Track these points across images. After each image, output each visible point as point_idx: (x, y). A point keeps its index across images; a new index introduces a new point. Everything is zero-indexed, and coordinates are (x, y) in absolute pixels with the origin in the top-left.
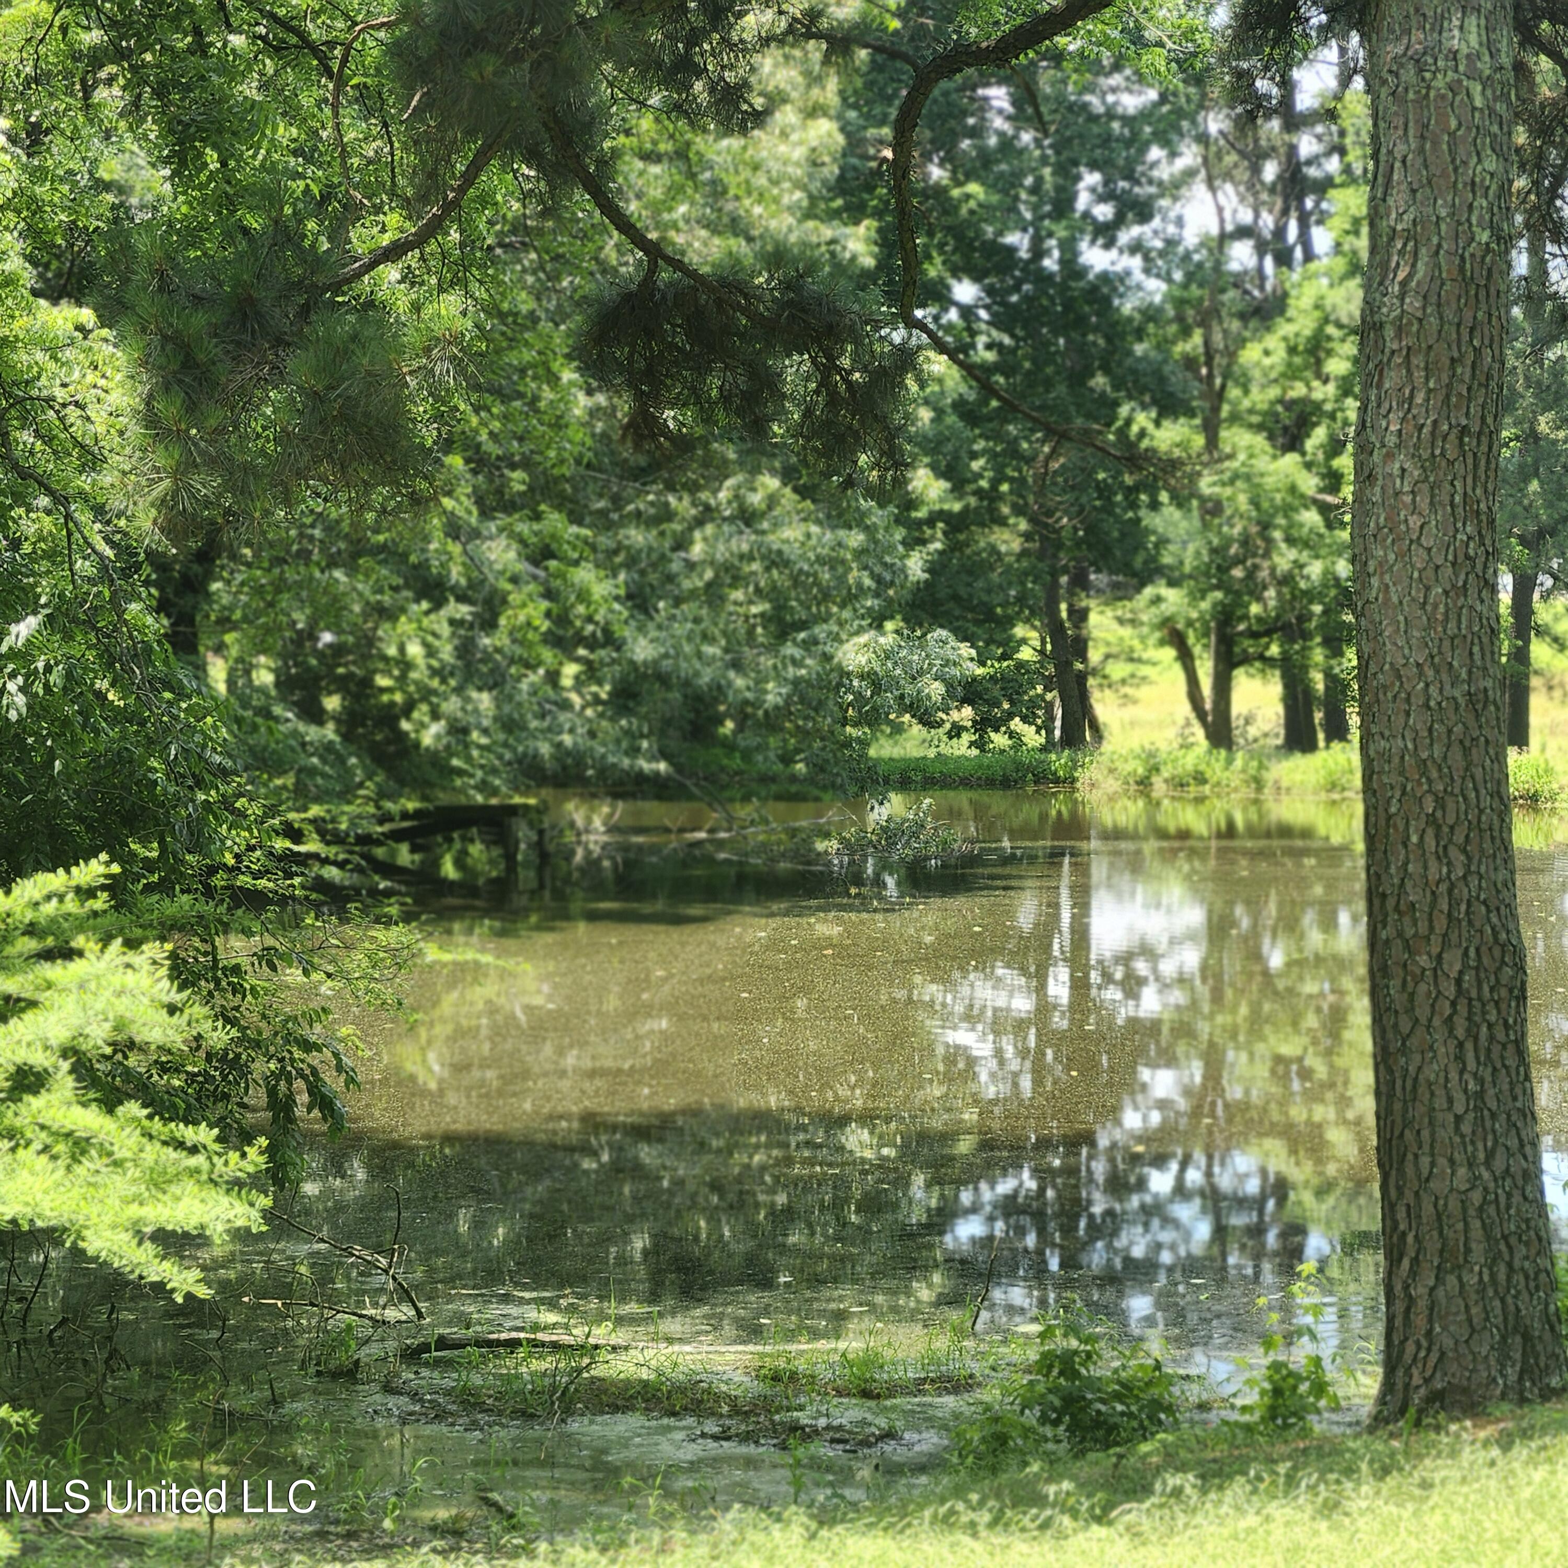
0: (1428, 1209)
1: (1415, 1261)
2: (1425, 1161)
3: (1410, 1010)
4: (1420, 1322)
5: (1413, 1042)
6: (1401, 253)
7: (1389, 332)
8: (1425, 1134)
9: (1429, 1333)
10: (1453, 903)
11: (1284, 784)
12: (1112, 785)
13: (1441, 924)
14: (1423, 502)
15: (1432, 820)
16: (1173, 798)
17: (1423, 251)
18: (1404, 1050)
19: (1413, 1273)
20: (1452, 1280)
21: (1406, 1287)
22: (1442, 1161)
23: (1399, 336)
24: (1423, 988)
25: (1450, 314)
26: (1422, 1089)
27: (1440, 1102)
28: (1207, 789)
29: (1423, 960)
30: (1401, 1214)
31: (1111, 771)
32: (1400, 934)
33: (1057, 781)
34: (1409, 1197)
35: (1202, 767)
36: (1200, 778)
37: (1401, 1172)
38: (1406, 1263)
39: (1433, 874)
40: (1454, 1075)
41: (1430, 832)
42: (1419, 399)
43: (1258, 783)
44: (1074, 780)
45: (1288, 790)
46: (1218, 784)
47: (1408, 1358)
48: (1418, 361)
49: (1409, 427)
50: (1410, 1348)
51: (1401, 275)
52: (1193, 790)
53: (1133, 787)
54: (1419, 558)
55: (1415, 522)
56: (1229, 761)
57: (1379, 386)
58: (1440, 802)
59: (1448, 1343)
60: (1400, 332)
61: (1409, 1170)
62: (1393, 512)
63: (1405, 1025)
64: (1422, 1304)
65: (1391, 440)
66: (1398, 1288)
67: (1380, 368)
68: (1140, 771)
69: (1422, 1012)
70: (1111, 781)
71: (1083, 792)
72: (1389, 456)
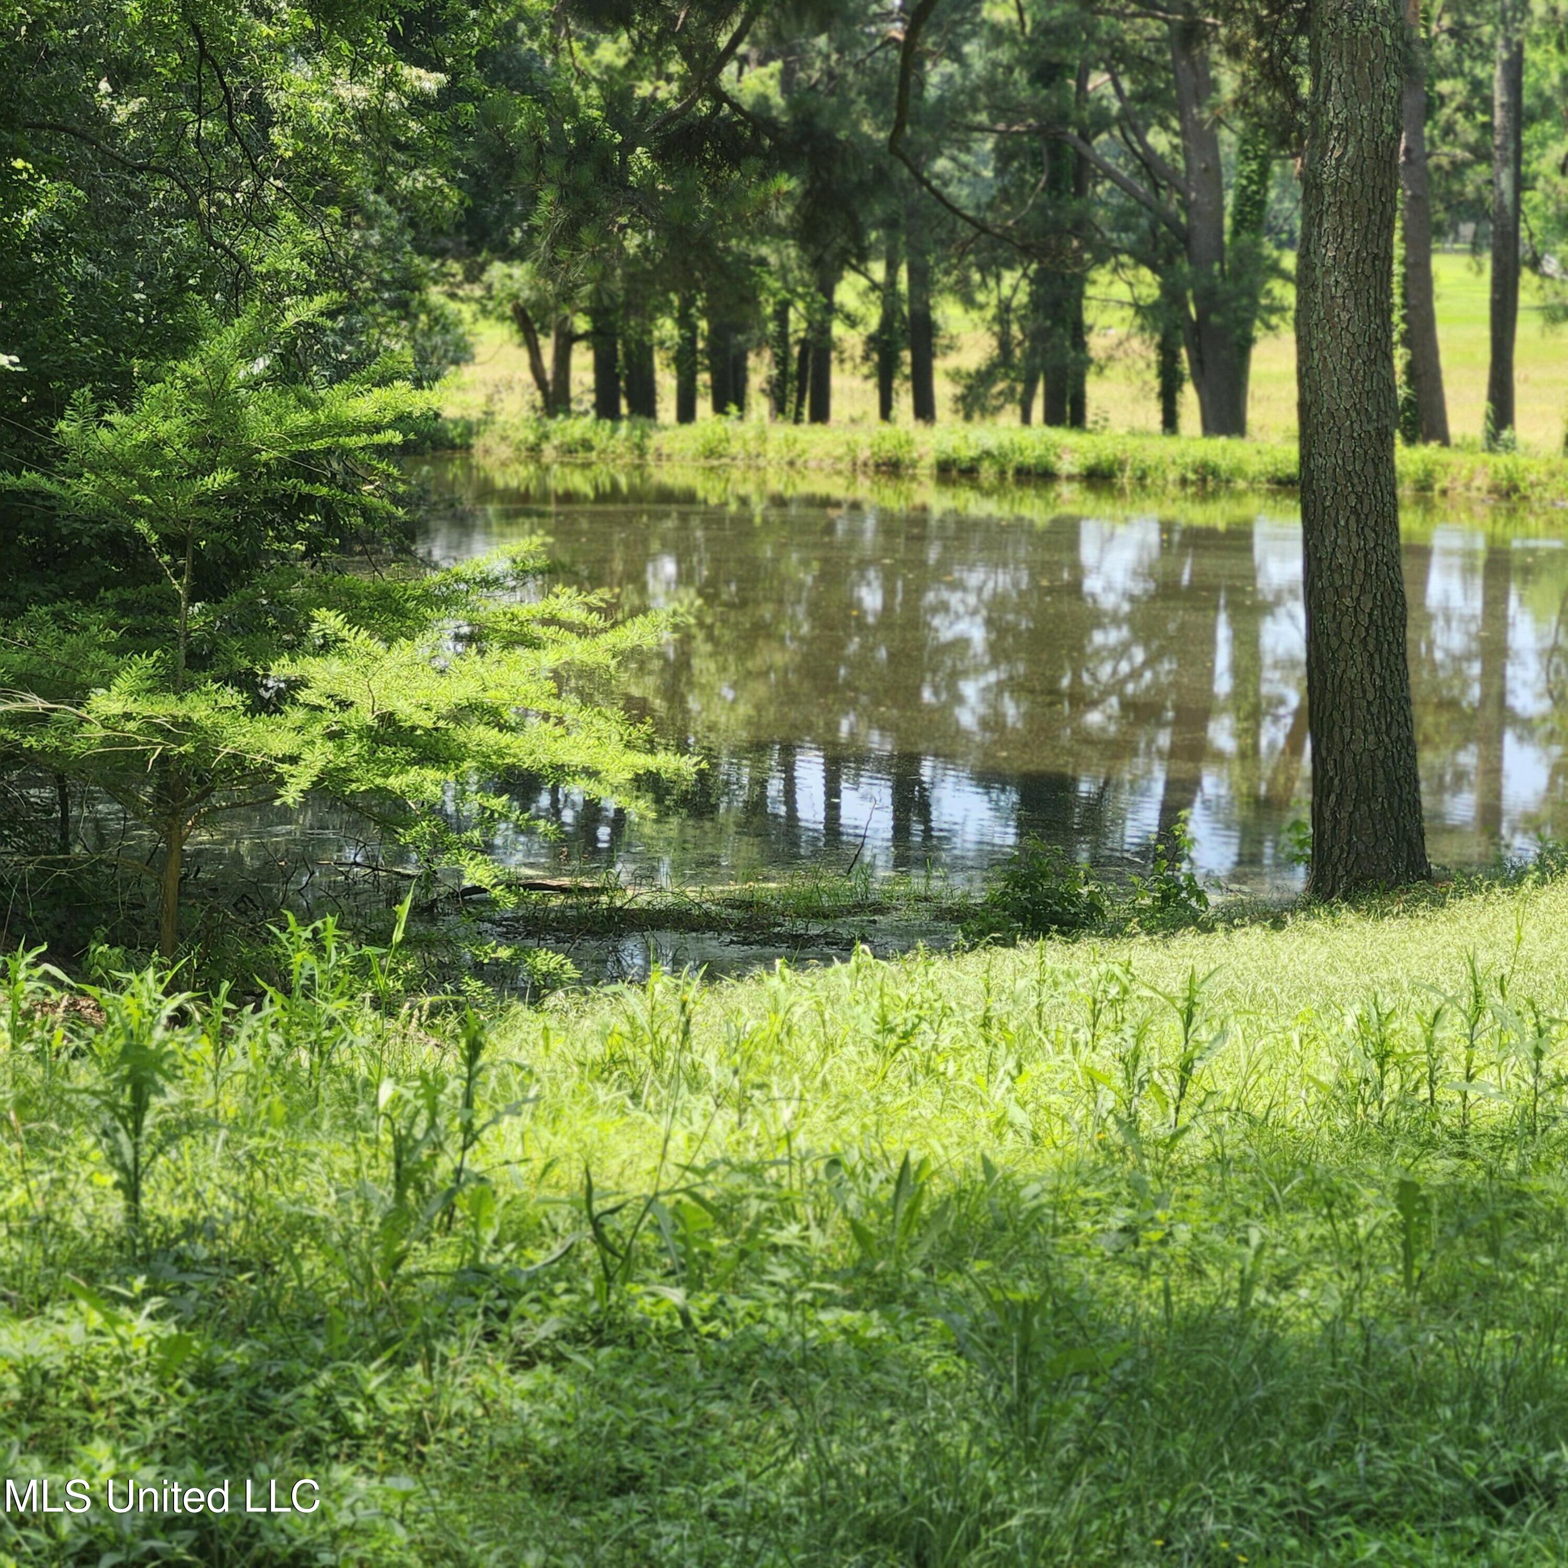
0: (1348, 761)
1: (1339, 796)
2: (1347, 731)
3: (1338, 634)
4: (1344, 834)
5: (1341, 654)
6: (1337, 139)
7: (1327, 191)
8: (1348, 714)
9: (1349, 842)
10: (1368, 564)
11: (665, 450)
12: (505, 452)
13: (1359, 578)
14: (1350, 303)
15: (1354, 511)
16: (563, 464)
17: (1352, 139)
18: (1334, 660)
19: (1339, 803)
20: (1364, 808)
21: (1333, 813)
22: (1359, 731)
23: (1334, 193)
24: (1347, 619)
25: (1368, 181)
26: (1346, 684)
27: (1358, 693)
28: (593, 455)
29: (1348, 601)
30: (1330, 766)
31: (504, 439)
32: (1332, 584)
33: (453, 447)
34: (1336, 754)
35: (590, 435)
36: (587, 445)
37: (1330, 738)
38: (1333, 797)
39: (1354, 545)
40: (1367, 675)
41: (1353, 519)
42: (1348, 235)
43: (640, 449)
44: (468, 447)
45: (669, 457)
46: (604, 451)
47: (1335, 858)
48: (1347, 210)
49: (1340, 254)
50: (1337, 852)
51: (1337, 154)
52: (581, 456)
53: (524, 453)
54: (1347, 339)
55: (1345, 316)
56: (614, 431)
57: (1320, 226)
58: (1360, 499)
59: (1361, 847)
60: (1335, 191)
61: (1337, 738)
62: (1329, 311)
63: (1335, 643)
64: (1344, 823)
65: (1329, 262)
66: (1327, 814)
67: (1320, 214)
68: (532, 438)
69: (1346, 636)
70: (503, 447)
71: (478, 457)
72: (1327, 272)
